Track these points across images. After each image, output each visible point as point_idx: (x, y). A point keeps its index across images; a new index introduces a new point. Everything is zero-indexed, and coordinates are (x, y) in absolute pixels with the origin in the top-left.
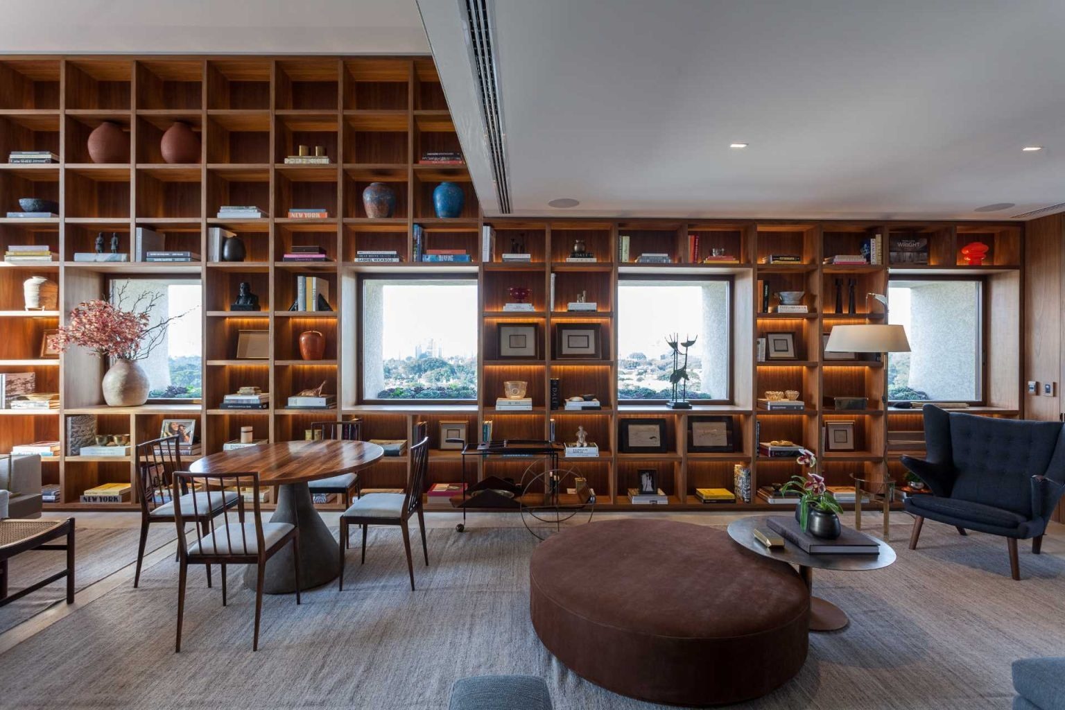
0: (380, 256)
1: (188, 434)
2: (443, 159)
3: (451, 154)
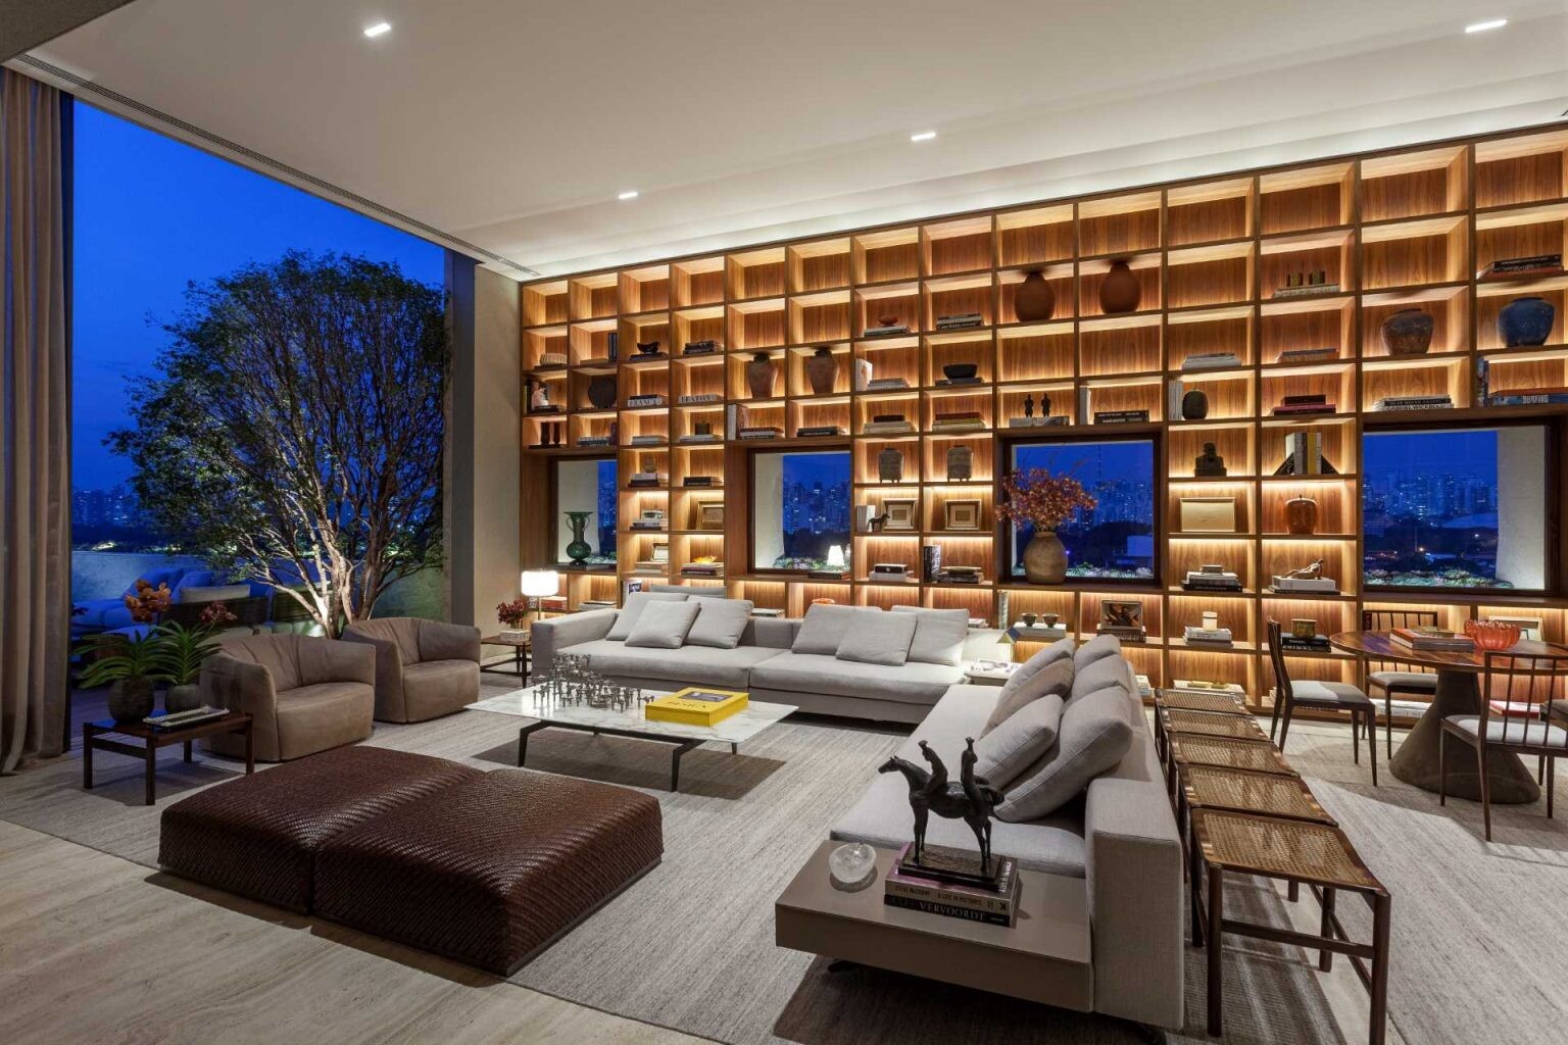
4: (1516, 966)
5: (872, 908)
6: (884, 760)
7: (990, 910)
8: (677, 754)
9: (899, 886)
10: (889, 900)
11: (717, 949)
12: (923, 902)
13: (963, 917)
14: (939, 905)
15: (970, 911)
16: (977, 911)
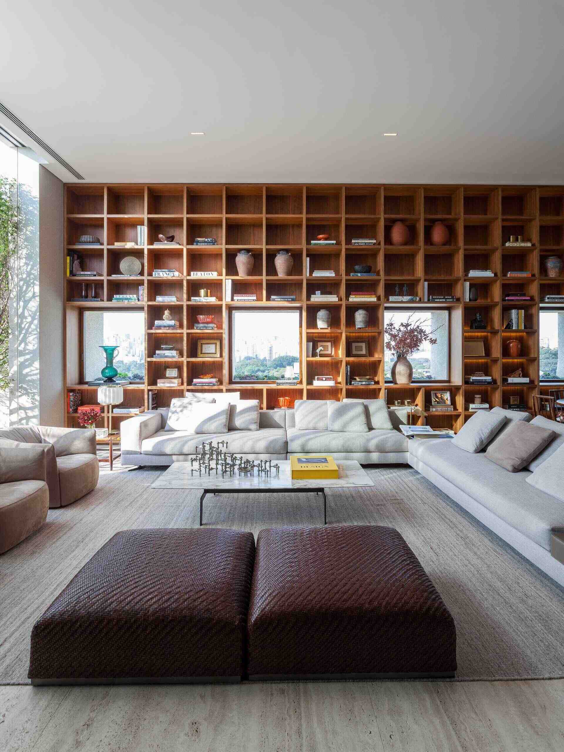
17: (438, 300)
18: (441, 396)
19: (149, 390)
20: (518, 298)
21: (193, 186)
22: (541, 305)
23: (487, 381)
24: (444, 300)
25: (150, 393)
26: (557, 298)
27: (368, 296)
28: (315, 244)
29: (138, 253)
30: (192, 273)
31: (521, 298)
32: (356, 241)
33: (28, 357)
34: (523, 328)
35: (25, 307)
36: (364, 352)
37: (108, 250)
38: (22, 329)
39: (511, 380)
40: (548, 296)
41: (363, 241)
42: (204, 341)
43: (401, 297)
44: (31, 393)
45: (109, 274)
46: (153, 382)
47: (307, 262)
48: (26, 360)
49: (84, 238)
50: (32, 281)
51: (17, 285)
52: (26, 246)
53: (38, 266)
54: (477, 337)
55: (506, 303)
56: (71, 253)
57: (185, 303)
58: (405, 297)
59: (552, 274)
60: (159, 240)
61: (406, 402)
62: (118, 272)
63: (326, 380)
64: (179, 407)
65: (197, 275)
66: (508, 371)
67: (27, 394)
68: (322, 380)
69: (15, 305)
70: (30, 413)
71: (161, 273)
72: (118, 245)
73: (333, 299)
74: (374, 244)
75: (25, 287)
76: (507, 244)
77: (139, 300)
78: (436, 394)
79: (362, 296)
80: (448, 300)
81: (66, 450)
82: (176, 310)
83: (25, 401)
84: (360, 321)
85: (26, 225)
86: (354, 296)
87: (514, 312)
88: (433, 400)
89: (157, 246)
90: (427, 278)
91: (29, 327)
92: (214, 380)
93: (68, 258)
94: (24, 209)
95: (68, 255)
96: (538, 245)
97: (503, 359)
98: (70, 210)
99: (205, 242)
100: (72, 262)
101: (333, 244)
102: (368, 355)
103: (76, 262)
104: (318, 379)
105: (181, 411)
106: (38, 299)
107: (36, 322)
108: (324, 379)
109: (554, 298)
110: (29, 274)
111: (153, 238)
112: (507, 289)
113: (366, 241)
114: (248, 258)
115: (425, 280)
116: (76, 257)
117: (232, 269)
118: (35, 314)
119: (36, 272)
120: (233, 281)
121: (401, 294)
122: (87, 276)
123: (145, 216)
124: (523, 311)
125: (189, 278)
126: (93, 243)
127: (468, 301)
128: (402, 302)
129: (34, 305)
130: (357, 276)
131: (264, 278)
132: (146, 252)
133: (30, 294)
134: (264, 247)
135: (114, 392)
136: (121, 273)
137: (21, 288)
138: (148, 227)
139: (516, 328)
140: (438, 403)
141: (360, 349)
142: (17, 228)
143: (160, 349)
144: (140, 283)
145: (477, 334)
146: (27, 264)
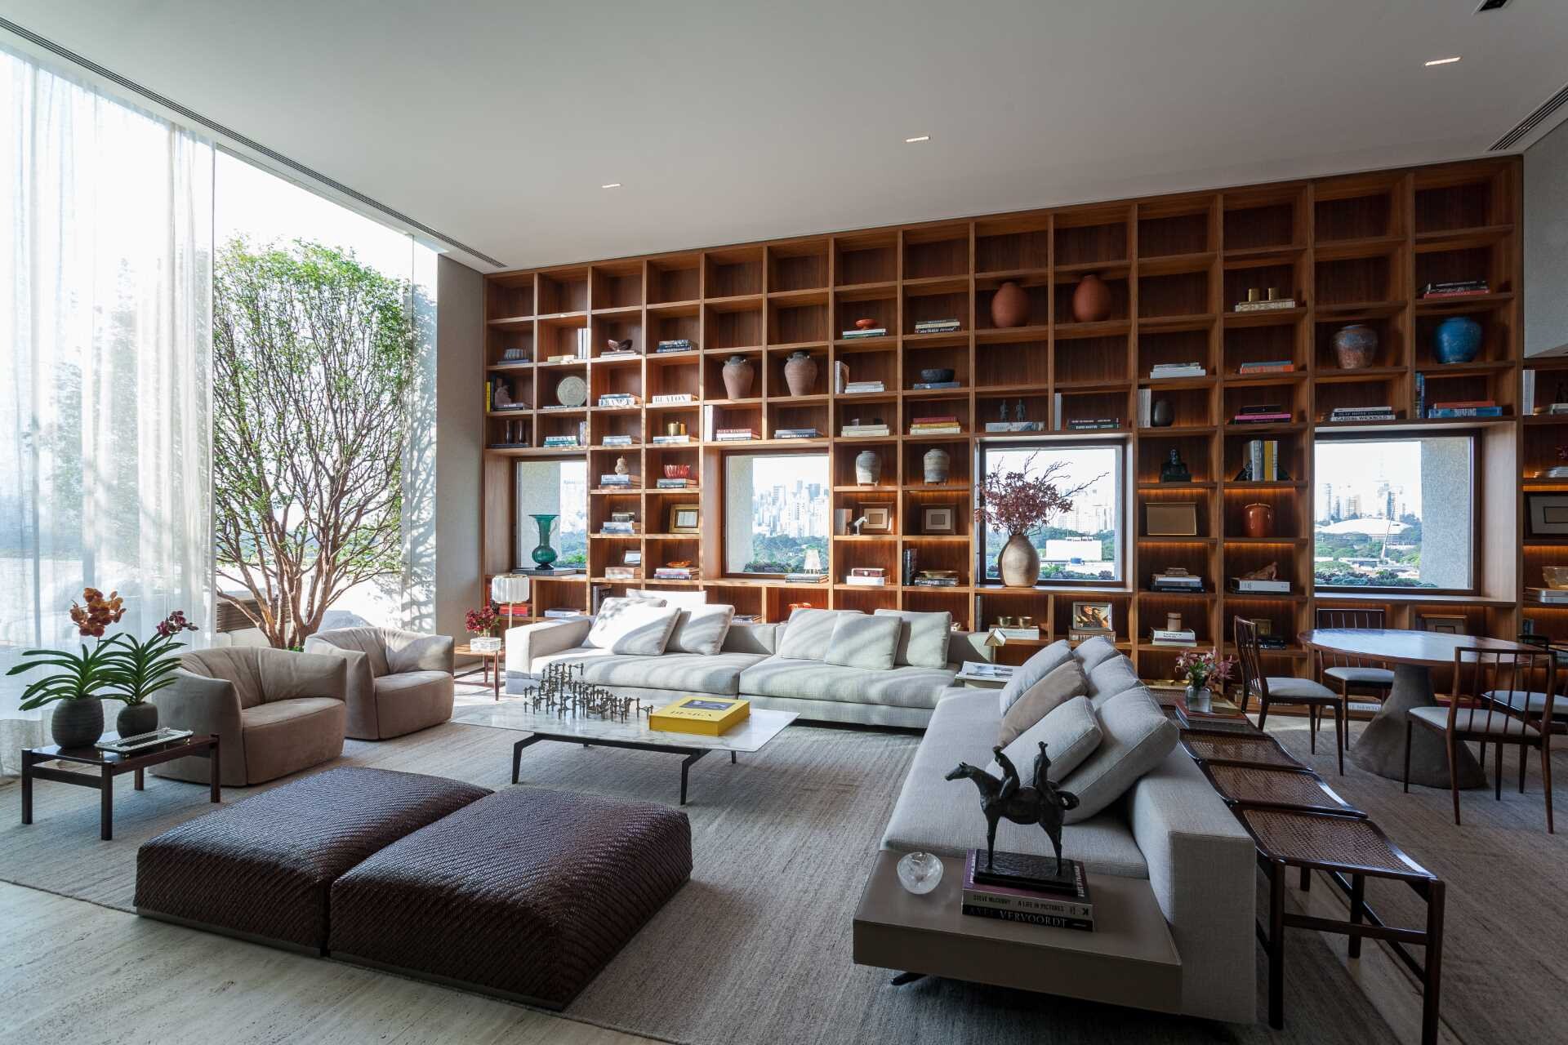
0: (1367, 413)
1: (1105, 619)
2: (1460, 289)
3: (1475, 282)
4: (1516, 942)
5: (948, 920)
6: (954, 766)
7: (1073, 916)
8: (686, 765)
9: (977, 897)
10: (968, 910)
11: (773, 970)
12: (1003, 911)
13: (1044, 924)
14: (1020, 913)
15: (1051, 917)
16: (1060, 918)
17: (1083, 427)
18: (1094, 612)
19: (593, 584)
20: (1264, 417)
21: (655, 258)
22: (1318, 430)
23: (1191, 585)
24: (1095, 427)
25: (595, 588)
26: (1359, 414)
27: (946, 424)
28: (850, 337)
29: (578, 371)
30: (654, 398)
31: (1269, 417)
32: (924, 326)
33: (421, 530)
34: (1275, 479)
35: (420, 459)
36: (947, 526)
37: (540, 369)
38: (416, 490)
39: (1245, 585)
40: (1336, 410)
41: (936, 325)
42: (681, 507)
43: (1006, 424)
44: (426, 582)
45: (540, 406)
46: (598, 571)
47: (836, 368)
48: (420, 535)
49: (511, 353)
50: (428, 422)
51: (411, 427)
52: (421, 373)
53: (435, 400)
54: (1183, 498)
55: (1233, 428)
56: (493, 376)
57: (643, 446)
58: (1015, 424)
59: (1349, 362)
60: (609, 349)
61: (1021, 620)
62: (555, 402)
63: (869, 575)
64: (611, 609)
65: (663, 401)
66: (1239, 566)
67: (422, 583)
68: (863, 575)
69: (408, 456)
70: (424, 610)
71: (610, 400)
72: (552, 361)
73: (880, 432)
74: (957, 329)
75: (419, 430)
76: (1238, 308)
77: (579, 444)
78: (1082, 607)
79: (936, 425)
80: (1104, 426)
81: (413, 665)
82: (632, 457)
83: (419, 593)
84: (931, 471)
85: (422, 343)
86: (918, 426)
87: (1254, 445)
88: (1076, 618)
89: (605, 358)
90: (1061, 385)
91: (424, 487)
92: (686, 571)
93: (489, 384)
94: (420, 320)
95: (489, 380)
96: (1310, 304)
97: (1225, 541)
98: (493, 313)
99: (674, 347)
100: (494, 390)
101: (881, 334)
102: (954, 531)
103: (501, 390)
104: (856, 574)
105: (612, 616)
106: (434, 446)
107: (432, 479)
108: (866, 573)
109: (1351, 414)
110: (425, 411)
111: (599, 347)
112: (1237, 398)
113: (940, 325)
114: (741, 367)
115: (1057, 390)
116: (500, 382)
117: (715, 388)
118: (431, 470)
119: (433, 409)
120: (716, 407)
121: (1011, 418)
122: (513, 409)
123: (588, 312)
124: (1275, 443)
125: (649, 406)
126: (520, 359)
127: (1149, 426)
128: (1009, 433)
129: (430, 454)
130: (924, 388)
131: (764, 400)
132: (589, 368)
133: (426, 440)
134: (763, 348)
135: (511, 584)
136: (558, 404)
137: (415, 430)
138: (592, 327)
139: (1258, 479)
140: (1086, 624)
141: (940, 520)
142: (411, 349)
143: (610, 519)
144: (581, 417)
145: (1181, 491)
146: (422, 398)
